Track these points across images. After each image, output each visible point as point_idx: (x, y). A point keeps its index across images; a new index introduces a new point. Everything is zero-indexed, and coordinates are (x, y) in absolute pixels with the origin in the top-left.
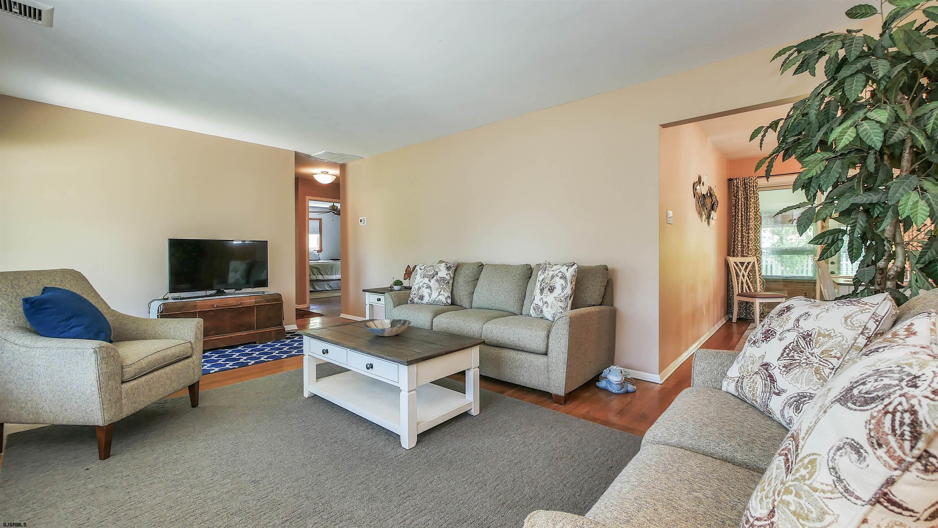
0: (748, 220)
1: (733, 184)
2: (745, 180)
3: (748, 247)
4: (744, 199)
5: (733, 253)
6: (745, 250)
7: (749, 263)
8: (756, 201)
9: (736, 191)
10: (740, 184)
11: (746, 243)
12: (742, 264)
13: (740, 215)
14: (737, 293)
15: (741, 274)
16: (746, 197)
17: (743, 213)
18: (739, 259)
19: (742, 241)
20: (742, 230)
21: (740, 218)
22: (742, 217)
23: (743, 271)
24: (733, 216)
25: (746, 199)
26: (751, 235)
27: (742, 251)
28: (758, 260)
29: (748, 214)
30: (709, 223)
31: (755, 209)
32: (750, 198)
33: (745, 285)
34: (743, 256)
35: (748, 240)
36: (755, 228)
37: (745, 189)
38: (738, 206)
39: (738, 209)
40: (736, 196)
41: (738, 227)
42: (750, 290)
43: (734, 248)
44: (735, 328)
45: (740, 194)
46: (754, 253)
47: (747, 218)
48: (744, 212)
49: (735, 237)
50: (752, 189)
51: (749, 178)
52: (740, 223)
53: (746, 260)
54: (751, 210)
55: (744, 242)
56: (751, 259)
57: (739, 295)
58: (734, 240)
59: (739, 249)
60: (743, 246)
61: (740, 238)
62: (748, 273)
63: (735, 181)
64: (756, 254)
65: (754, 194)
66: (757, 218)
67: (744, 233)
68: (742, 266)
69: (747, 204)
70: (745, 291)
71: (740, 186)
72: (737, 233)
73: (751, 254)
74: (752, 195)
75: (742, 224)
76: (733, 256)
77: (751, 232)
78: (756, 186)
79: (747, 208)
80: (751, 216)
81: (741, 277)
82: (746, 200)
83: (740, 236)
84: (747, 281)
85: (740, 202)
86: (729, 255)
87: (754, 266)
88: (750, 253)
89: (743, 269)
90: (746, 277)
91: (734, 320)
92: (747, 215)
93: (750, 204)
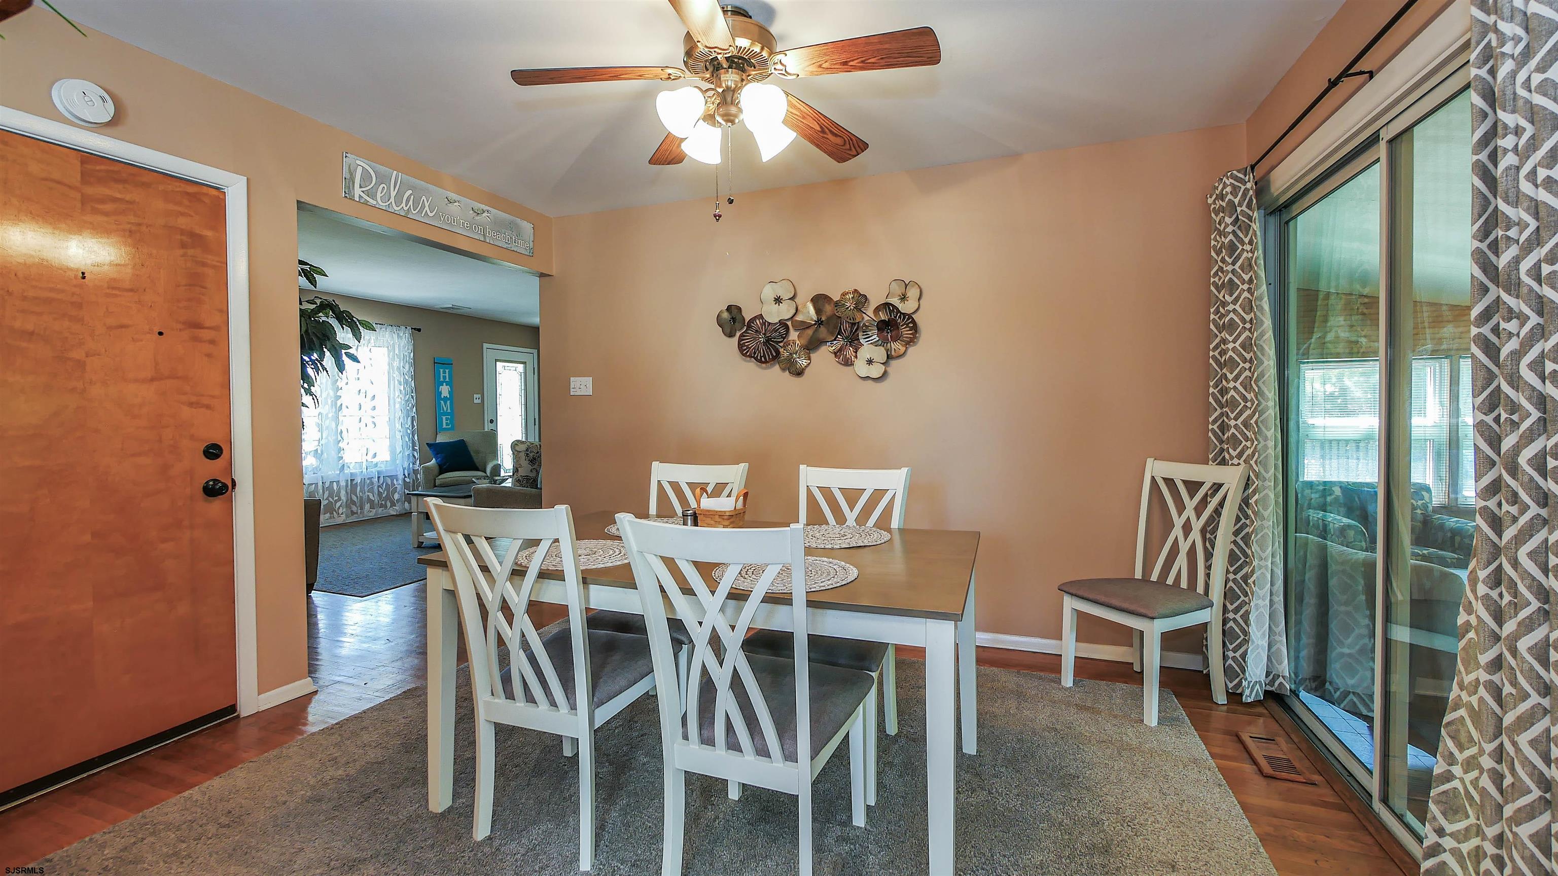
12: (1195, 487)
15: (1178, 523)
18: (1186, 472)
23: (1190, 512)
33: (1182, 561)
53: (1211, 475)
68: (1192, 496)
70: (1170, 581)
76: (1169, 459)
81: (1176, 532)
89: (1191, 504)
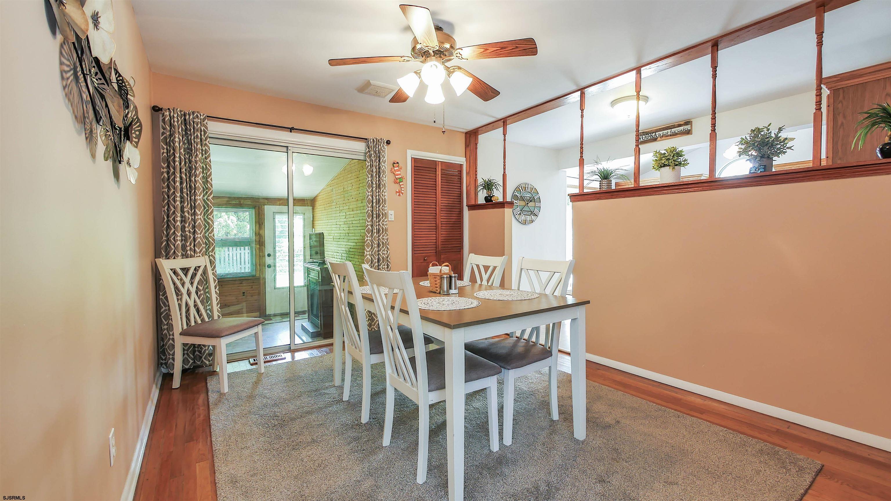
0: (192, 190)
1: (161, 118)
2: (185, 115)
3: (195, 239)
4: (184, 151)
5: (165, 252)
6: (188, 244)
7: (196, 269)
8: (206, 158)
9: (168, 133)
10: (176, 120)
11: (190, 232)
12: (185, 271)
13: (178, 179)
14: (181, 330)
15: (184, 291)
16: (188, 148)
17: (184, 176)
18: (179, 263)
19: (183, 229)
20: (182, 208)
21: (178, 184)
22: (181, 183)
23: (188, 285)
24: (163, 180)
25: (189, 151)
26: (199, 217)
27: (184, 247)
28: (210, 261)
29: (193, 179)
30: (116, 175)
31: (203, 172)
32: (197, 150)
33: (193, 311)
34: (185, 256)
35: (194, 227)
36: (204, 206)
37: (186, 133)
38: (174, 162)
39: (174, 168)
40: (169, 142)
41: (175, 201)
42: (200, 315)
43: (168, 240)
44: (176, 396)
45: (177, 140)
46: (204, 249)
47: (190, 186)
48: (186, 175)
49: (168, 221)
50: (199, 135)
51: (193, 113)
52: (178, 195)
53: (191, 263)
54: (198, 172)
55: (187, 229)
56: (201, 261)
57: (184, 333)
58: (168, 226)
59: (179, 242)
60: (185, 238)
61: (179, 223)
62: (197, 287)
63: (168, 113)
64: (207, 250)
65: (201, 145)
66: (207, 188)
67: (186, 214)
68: (186, 275)
69: (190, 162)
70: (193, 324)
71: (176, 123)
72: (174, 212)
73: (200, 252)
74: (199, 146)
75: (182, 197)
76: (167, 257)
77: (199, 213)
78: (205, 133)
79: (190, 168)
80: (198, 184)
81: (185, 297)
82: (188, 153)
83: (179, 219)
84: (195, 302)
85: (178, 155)
86: (157, 254)
87: (205, 272)
88: (198, 251)
89: (187, 280)
90: (194, 295)
91: (176, 383)
92: (190, 180)
93: (196, 162)
